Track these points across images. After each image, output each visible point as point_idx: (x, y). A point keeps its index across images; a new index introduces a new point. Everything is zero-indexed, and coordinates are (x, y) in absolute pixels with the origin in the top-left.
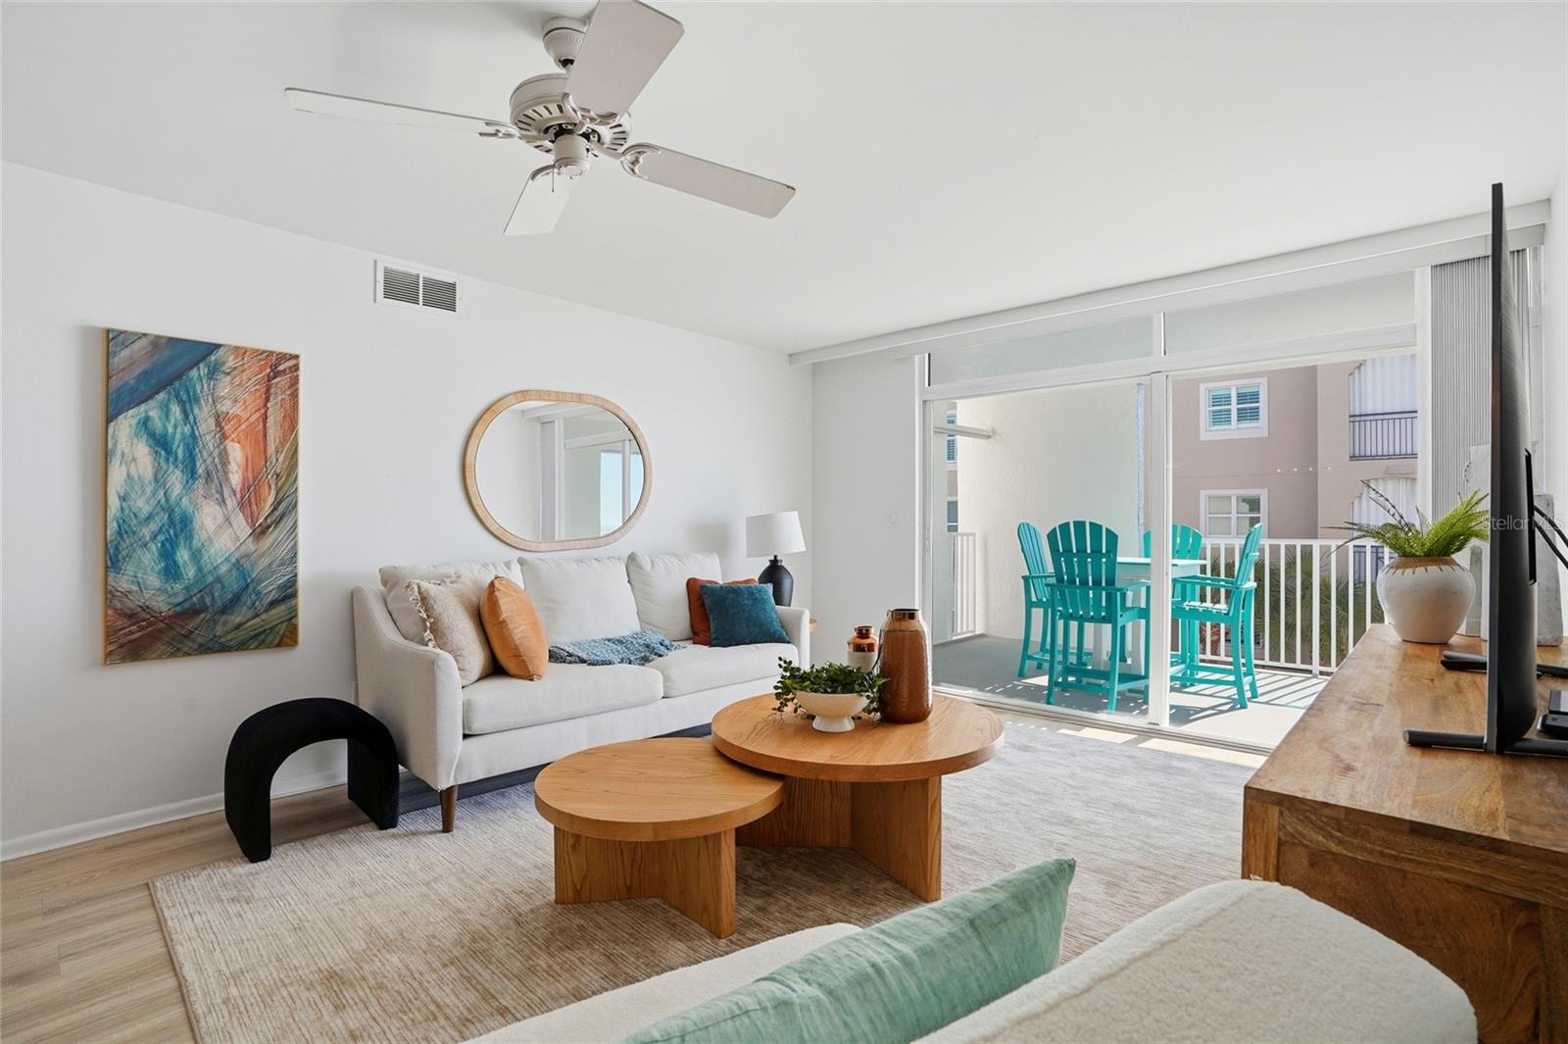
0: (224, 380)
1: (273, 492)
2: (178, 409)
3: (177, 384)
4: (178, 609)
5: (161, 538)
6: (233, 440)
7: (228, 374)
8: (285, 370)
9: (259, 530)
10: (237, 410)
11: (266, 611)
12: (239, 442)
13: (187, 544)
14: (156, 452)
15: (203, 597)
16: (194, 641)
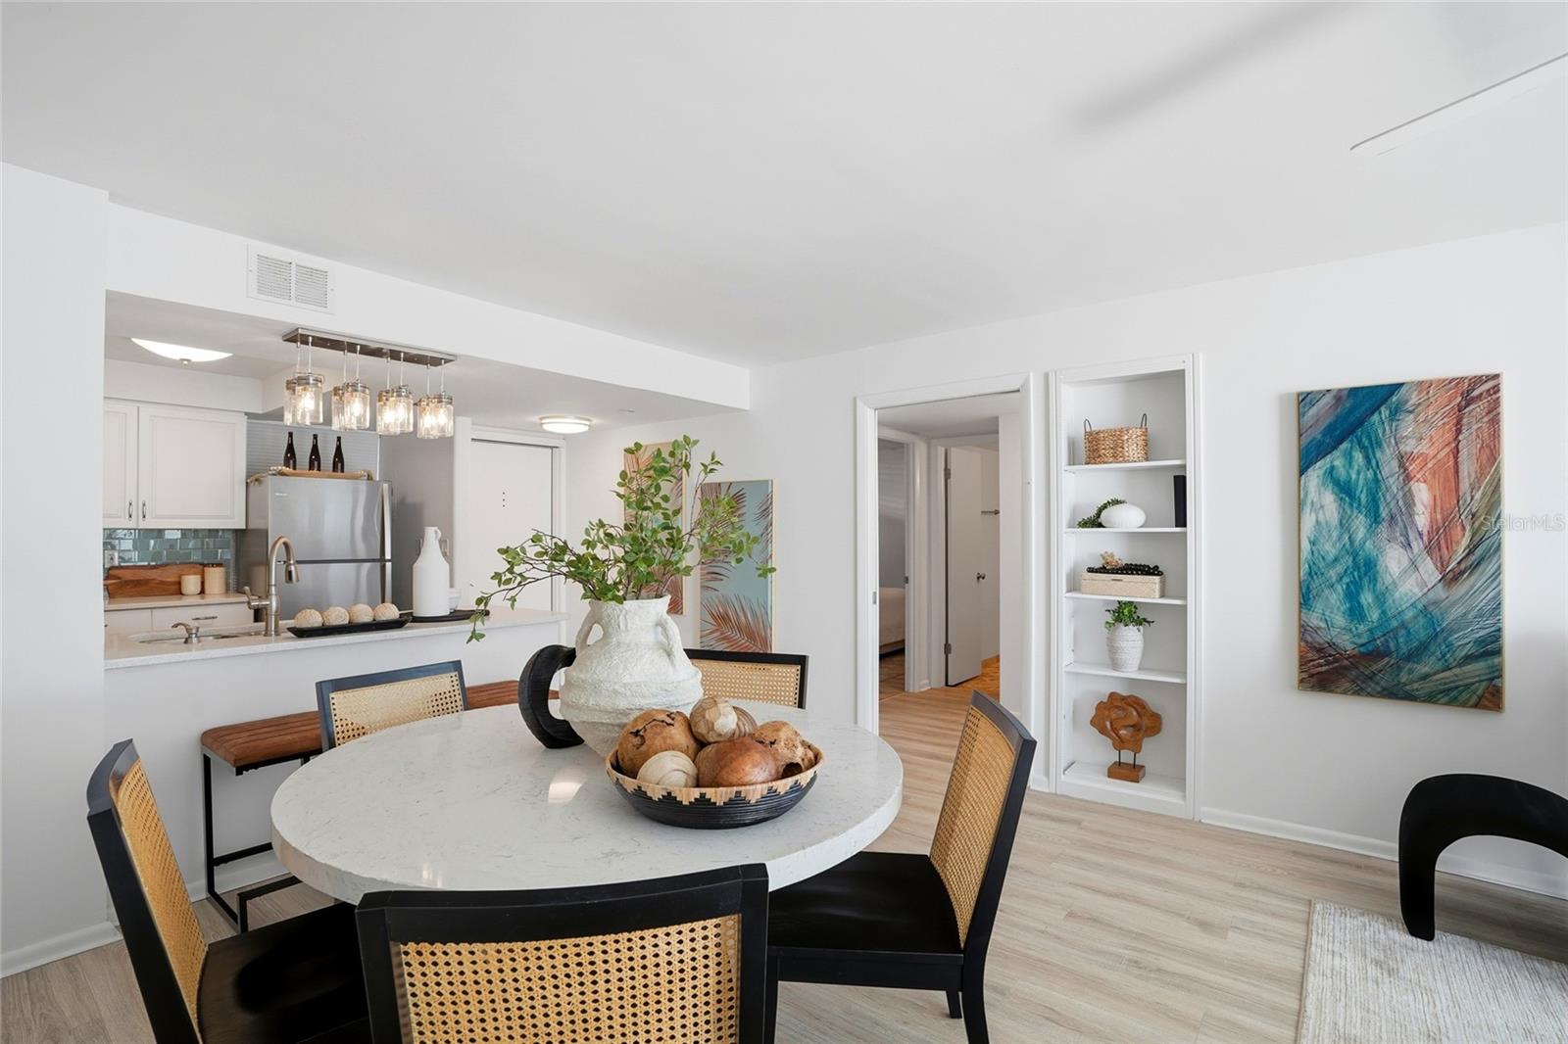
0: (1407, 419)
1: (1468, 534)
2: (1360, 455)
3: (1359, 432)
4: (1362, 649)
5: (1346, 580)
6: (1418, 480)
7: (1411, 412)
8: (1482, 394)
9: (1451, 575)
10: (1424, 448)
11: (1459, 665)
12: (1425, 482)
13: (1371, 586)
14: (1341, 499)
15: (1387, 641)
16: (1377, 683)
